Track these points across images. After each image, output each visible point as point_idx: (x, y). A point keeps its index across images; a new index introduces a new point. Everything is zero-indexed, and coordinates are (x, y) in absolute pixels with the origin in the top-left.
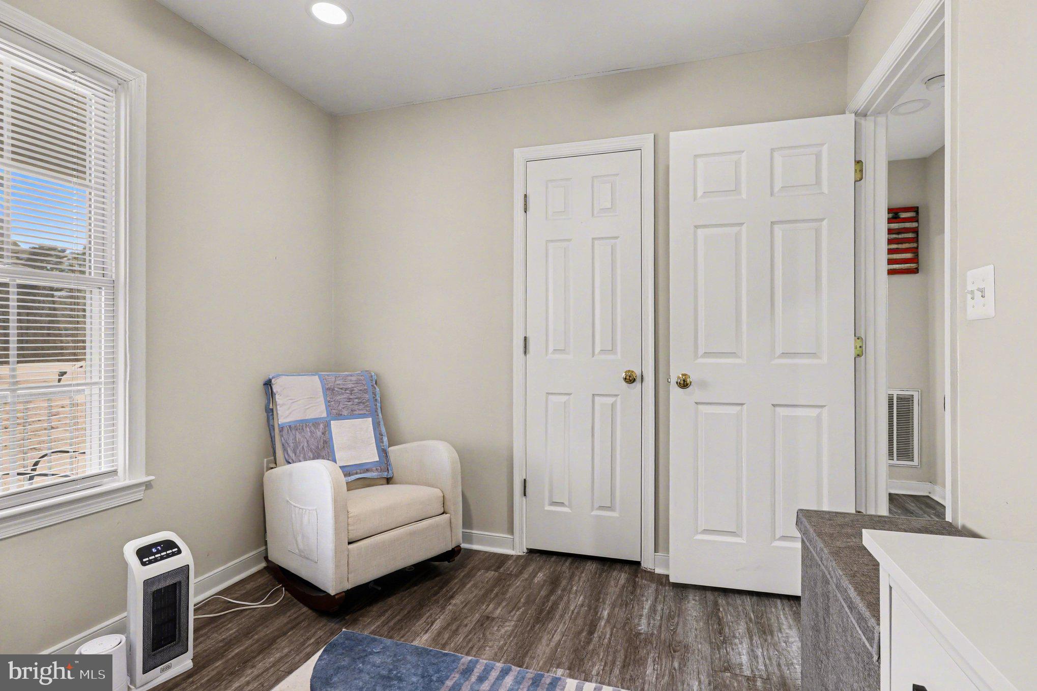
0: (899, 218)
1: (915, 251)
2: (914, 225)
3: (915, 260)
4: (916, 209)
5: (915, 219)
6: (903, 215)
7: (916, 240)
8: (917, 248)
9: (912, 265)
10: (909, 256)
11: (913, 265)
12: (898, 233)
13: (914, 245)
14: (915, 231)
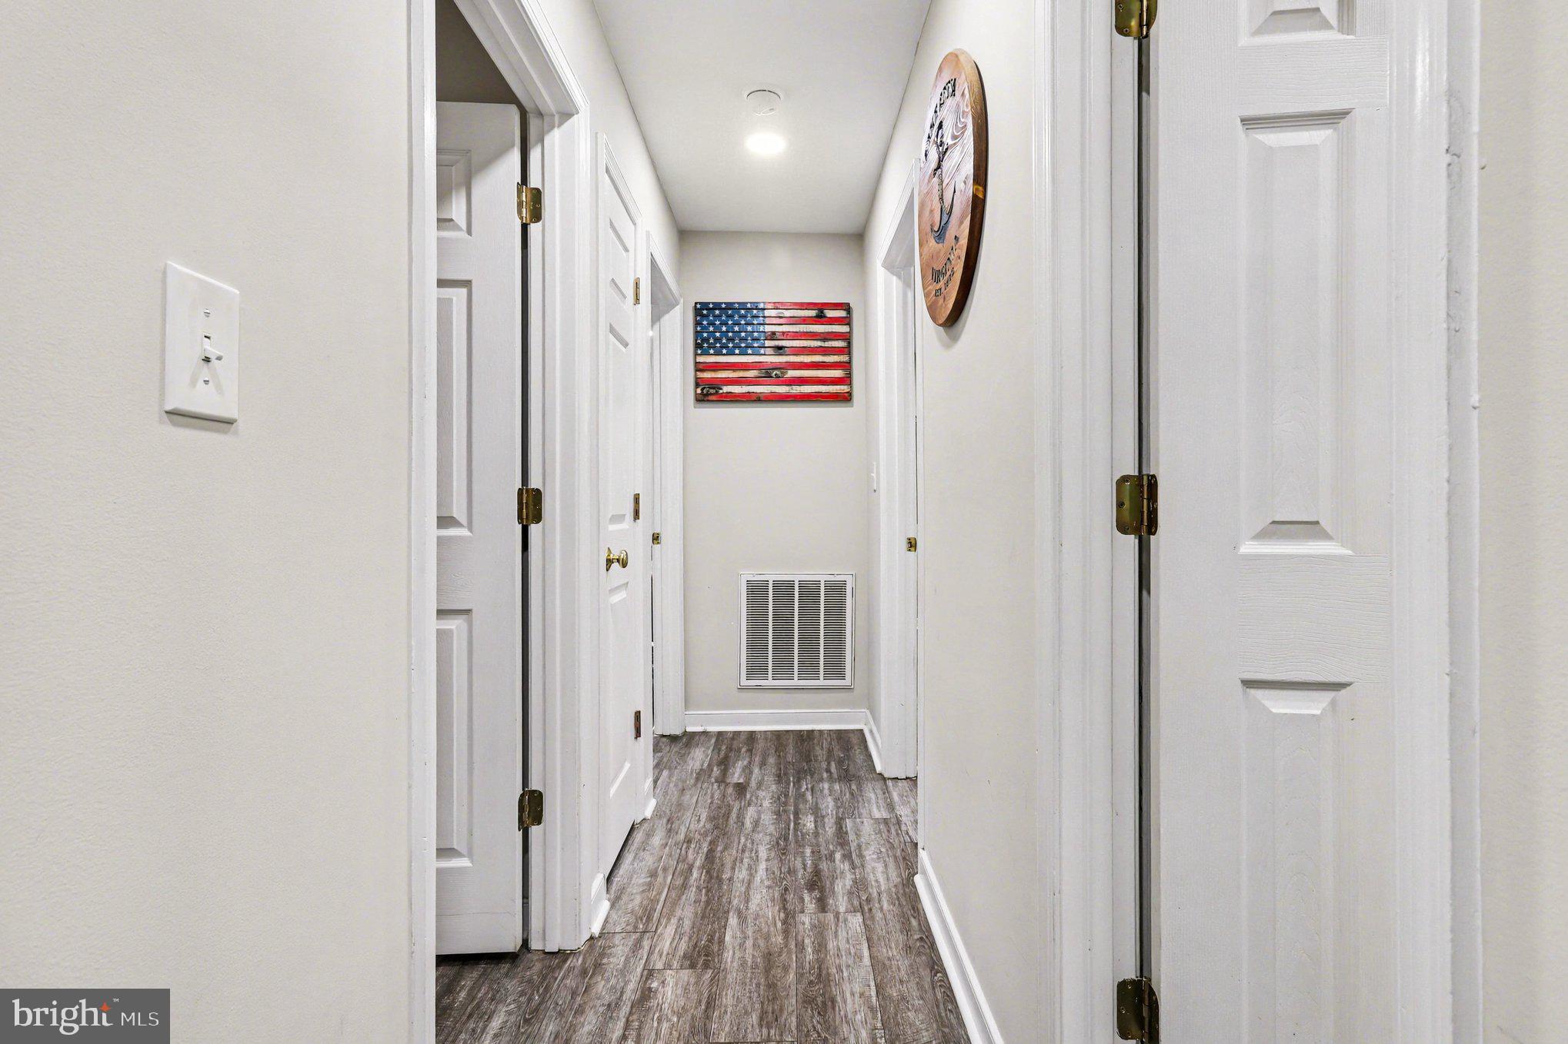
0: (825, 317)
1: (847, 366)
2: (844, 329)
3: (847, 380)
4: (846, 307)
5: (847, 321)
6: (830, 314)
7: (848, 350)
8: (850, 363)
9: (842, 387)
10: (837, 373)
11: (844, 389)
12: (824, 340)
13: (844, 358)
14: (847, 338)
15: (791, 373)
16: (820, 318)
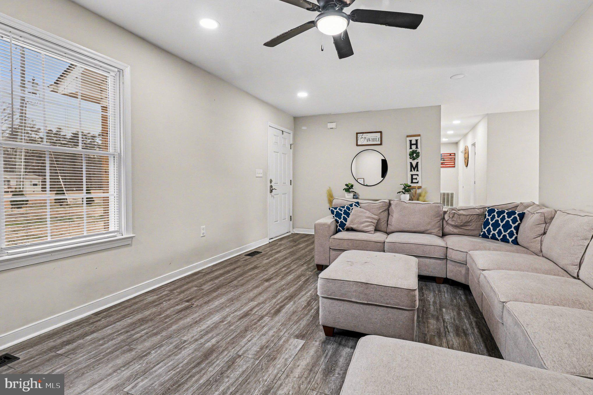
1: (454, 162)
2: (454, 157)
3: (455, 164)
4: (455, 154)
6: (452, 155)
7: (455, 160)
10: (453, 163)
11: (454, 165)
12: (451, 159)
14: (455, 158)
15: (446, 163)
16: (450, 155)
